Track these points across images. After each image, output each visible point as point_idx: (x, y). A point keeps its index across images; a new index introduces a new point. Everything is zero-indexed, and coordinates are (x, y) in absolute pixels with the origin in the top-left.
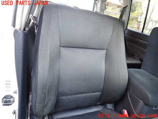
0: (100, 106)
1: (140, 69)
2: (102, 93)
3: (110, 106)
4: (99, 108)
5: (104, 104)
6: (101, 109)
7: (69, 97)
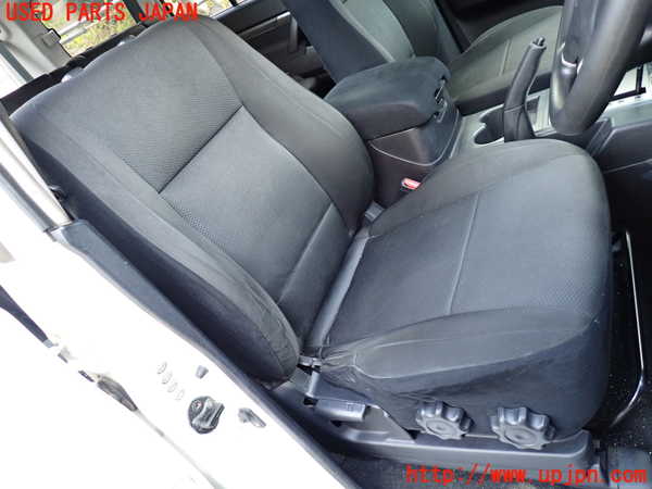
0: (359, 235)
1: (335, 84)
2: (335, 205)
3: (372, 213)
4: (362, 238)
5: (360, 223)
6: (367, 234)
7: (294, 277)
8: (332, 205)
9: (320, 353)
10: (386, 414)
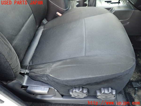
2: (33, 14)
3: (45, 21)
6: (43, 28)
8: (32, 14)
9: (28, 68)
10: (56, 90)
